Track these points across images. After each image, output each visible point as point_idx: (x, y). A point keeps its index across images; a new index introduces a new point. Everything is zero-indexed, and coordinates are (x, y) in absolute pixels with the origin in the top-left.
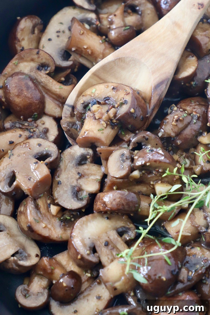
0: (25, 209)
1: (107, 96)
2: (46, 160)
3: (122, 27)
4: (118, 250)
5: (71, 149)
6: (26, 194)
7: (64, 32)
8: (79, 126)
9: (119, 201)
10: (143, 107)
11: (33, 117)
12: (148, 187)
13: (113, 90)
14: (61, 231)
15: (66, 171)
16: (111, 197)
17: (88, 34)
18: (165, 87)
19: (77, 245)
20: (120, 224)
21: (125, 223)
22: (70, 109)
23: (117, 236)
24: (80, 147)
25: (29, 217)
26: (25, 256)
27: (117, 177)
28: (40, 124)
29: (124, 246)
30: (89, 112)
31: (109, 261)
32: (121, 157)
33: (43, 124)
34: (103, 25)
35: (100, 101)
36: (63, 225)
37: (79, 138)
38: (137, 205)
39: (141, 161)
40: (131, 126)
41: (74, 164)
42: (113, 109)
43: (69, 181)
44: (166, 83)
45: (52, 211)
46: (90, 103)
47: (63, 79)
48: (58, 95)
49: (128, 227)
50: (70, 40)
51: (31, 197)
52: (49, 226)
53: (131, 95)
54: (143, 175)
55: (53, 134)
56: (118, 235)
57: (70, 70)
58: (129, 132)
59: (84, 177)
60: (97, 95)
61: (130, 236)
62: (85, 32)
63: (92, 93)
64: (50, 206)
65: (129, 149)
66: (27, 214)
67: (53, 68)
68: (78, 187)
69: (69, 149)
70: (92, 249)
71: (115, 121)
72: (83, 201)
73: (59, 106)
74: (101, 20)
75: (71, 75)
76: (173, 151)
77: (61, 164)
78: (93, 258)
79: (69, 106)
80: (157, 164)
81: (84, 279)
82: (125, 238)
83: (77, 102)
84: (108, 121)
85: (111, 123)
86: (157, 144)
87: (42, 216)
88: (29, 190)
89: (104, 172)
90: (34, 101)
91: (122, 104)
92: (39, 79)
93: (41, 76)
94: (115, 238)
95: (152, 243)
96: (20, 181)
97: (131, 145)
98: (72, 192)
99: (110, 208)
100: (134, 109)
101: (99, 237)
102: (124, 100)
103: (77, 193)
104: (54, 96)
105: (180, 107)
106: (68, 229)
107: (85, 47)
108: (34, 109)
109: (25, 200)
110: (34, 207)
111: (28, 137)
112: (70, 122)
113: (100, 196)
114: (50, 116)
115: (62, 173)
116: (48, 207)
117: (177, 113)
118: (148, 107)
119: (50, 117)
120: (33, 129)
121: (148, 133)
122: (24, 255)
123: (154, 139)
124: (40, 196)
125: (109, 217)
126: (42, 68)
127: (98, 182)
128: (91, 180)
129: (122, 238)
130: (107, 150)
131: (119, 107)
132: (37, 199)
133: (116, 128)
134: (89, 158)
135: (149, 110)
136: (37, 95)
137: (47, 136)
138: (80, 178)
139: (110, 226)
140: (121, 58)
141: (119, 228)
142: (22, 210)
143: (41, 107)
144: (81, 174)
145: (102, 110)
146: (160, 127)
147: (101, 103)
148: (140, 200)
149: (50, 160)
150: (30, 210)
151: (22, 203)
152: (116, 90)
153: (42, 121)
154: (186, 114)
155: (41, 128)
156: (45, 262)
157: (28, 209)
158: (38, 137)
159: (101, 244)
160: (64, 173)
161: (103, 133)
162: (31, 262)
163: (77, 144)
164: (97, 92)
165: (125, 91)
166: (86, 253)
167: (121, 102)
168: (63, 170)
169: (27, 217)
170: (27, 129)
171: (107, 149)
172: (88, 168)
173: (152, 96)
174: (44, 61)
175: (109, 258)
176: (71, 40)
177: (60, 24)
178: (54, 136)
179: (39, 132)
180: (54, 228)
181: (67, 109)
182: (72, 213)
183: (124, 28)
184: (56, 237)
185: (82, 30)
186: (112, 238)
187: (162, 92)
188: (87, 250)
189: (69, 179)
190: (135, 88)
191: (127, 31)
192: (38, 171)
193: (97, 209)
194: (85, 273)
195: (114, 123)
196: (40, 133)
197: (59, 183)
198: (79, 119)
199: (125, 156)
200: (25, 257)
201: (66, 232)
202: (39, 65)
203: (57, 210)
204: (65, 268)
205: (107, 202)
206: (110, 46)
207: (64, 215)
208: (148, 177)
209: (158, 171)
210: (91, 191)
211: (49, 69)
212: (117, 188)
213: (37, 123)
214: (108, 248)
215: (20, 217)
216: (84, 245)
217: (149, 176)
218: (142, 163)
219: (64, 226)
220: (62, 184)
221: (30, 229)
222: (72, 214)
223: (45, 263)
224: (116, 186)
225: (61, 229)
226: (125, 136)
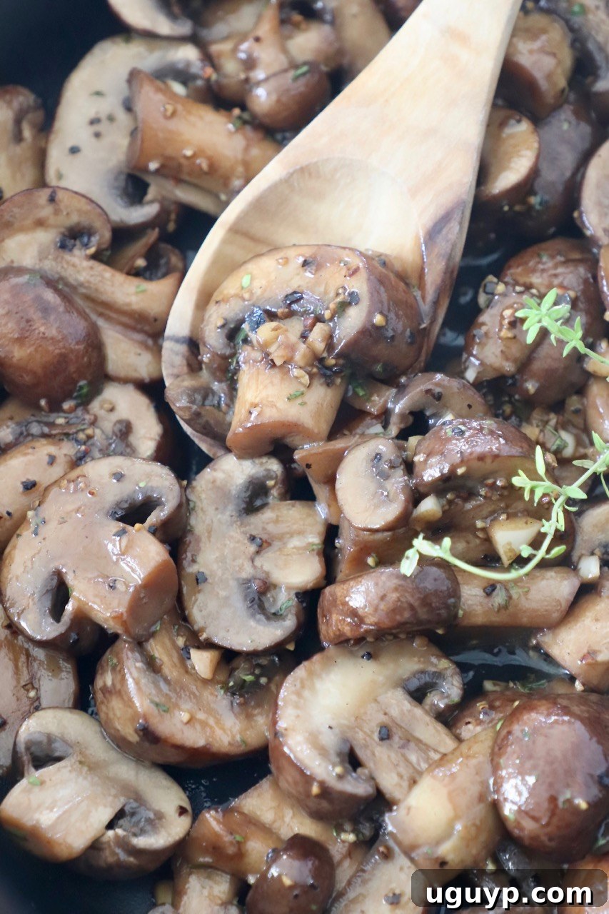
0: (119, 677)
1: (290, 291)
2: (149, 519)
3: (285, 71)
4: (421, 745)
5: (215, 470)
6: (110, 632)
7: (111, 119)
8: (222, 395)
9: (399, 600)
10: (406, 301)
11: (75, 394)
12: (470, 537)
13: (305, 268)
14: (237, 722)
15: (212, 539)
16: (371, 592)
17: (189, 113)
18: (457, 228)
19: (301, 756)
20: (409, 665)
21: (422, 659)
22: (183, 349)
23: (410, 703)
24: (240, 457)
25: (136, 702)
26: (145, 818)
27: (377, 526)
28: (102, 413)
29: (437, 731)
30: (248, 348)
31: (405, 784)
32: (373, 466)
33: (112, 410)
34: (225, 76)
35: (273, 310)
36: (240, 705)
37: (235, 434)
38: (452, 600)
39: (438, 466)
40: (383, 365)
41: (234, 513)
42: (319, 326)
43: (228, 567)
44: (457, 216)
45: (197, 668)
46: (243, 321)
47: (141, 263)
48: (137, 316)
49: (434, 669)
50: (139, 142)
51: (129, 640)
52: (201, 716)
53: (363, 275)
54: (450, 506)
55: (148, 436)
56: (411, 699)
57: (157, 230)
58: (379, 385)
59: (270, 548)
60: (258, 292)
61: (448, 696)
62: (180, 107)
63: (242, 288)
64: (189, 653)
65: (391, 436)
66: (128, 693)
67: (107, 235)
68: (260, 579)
69: (209, 470)
70: (347, 758)
71: (331, 361)
72: (285, 621)
73: (147, 347)
74: (216, 61)
75: (163, 246)
76: (518, 416)
77: (193, 521)
78: (356, 787)
79: (177, 340)
80: (488, 465)
81: (338, 851)
82: (434, 704)
83: (202, 326)
84: (312, 365)
85: (320, 368)
86: (470, 406)
87: (175, 690)
88: (118, 618)
89: (326, 520)
90: (72, 346)
91: (343, 306)
92: (71, 275)
93: (74, 266)
94: (405, 711)
95: (517, 703)
96: (85, 596)
97: (394, 424)
98: (245, 599)
99: (376, 624)
100: (381, 313)
101: (357, 718)
102: (346, 294)
103: (259, 599)
104: (125, 319)
105: (511, 281)
106: (256, 712)
107: (189, 153)
108: (74, 372)
109: (111, 651)
110: (145, 667)
111: (74, 459)
112: (195, 390)
113: (335, 593)
114: (124, 381)
115: (203, 548)
116: (184, 655)
117: (508, 301)
118: (419, 298)
119: (127, 385)
120: (84, 434)
121: (439, 376)
122: (144, 816)
123: (458, 393)
124: (153, 629)
125: (372, 653)
126: (73, 241)
127: (315, 552)
128: (294, 550)
129: (423, 708)
130: (325, 452)
131: (336, 318)
132: (147, 640)
133: (338, 381)
134: (274, 486)
135: (425, 307)
136: (77, 327)
137: (131, 444)
138: (258, 552)
139: (381, 679)
140: (307, 166)
141: (408, 679)
142: (109, 683)
143: (95, 361)
144: (261, 539)
145: (287, 337)
146: (467, 353)
147: (279, 314)
148: (458, 584)
149: (162, 514)
150: (134, 679)
151: (103, 662)
152: (314, 268)
153: (105, 401)
154: (535, 298)
155: (108, 424)
156: (214, 824)
157: (128, 676)
158: (106, 453)
159: (368, 739)
160: (207, 546)
161: (303, 404)
162: (169, 834)
163: (228, 450)
164: (257, 284)
165: (342, 265)
166: (334, 774)
167: (339, 299)
168: (204, 539)
169: (129, 703)
170: (67, 435)
171: (325, 448)
172: (277, 516)
173: (424, 262)
174: (74, 219)
175: (401, 776)
176: (143, 141)
177: (95, 97)
178: (151, 439)
179: (104, 437)
180: (215, 717)
181: (172, 350)
182: (255, 661)
183: (292, 74)
184: (230, 744)
185: (169, 104)
186: (394, 712)
187: (454, 246)
188: (334, 765)
189: (228, 561)
190: (367, 250)
191: (302, 81)
192: (134, 557)
193: (335, 634)
194: (338, 834)
195: (329, 368)
196: (108, 438)
197: (199, 580)
198: (218, 374)
199: (385, 458)
200: (149, 821)
201: (253, 723)
202: (64, 235)
203: (211, 661)
204: (274, 831)
205: (360, 608)
206: (260, 135)
207: (236, 673)
208: (465, 509)
209: (493, 487)
210: (300, 585)
211: (95, 240)
212: (377, 559)
213: (91, 412)
214: (391, 746)
215: (107, 706)
216: (322, 751)
217: (469, 506)
218: (441, 471)
219: (243, 705)
220: (210, 580)
221: (148, 735)
222: (258, 665)
223: (213, 829)
224: (374, 555)
225: (235, 715)
226: (368, 400)
